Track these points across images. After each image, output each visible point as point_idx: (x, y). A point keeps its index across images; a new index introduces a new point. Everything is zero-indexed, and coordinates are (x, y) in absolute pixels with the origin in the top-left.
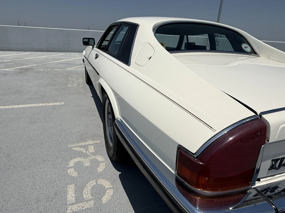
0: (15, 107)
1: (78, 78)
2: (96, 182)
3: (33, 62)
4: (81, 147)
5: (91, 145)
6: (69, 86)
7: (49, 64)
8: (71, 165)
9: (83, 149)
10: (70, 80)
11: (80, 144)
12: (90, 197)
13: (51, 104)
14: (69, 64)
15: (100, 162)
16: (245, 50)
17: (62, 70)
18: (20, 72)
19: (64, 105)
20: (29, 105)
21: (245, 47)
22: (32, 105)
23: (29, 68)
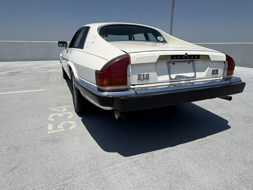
0: (9, 93)
1: (57, 76)
2: (67, 122)
3: (20, 68)
4: (58, 109)
5: (64, 108)
6: (50, 80)
7: (33, 69)
8: (50, 117)
9: (59, 110)
10: (51, 77)
11: (57, 108)
12: (62, 128)
13: (36, 90)
14: (51, 68)
15: (70, 115)
16: (159, 40)
17: (44, 72)
18: (11, 75)
19: (46, 90)
20: (20, 92)
21: (159, 39)
22: (22, 92)
23: (17, 71)
